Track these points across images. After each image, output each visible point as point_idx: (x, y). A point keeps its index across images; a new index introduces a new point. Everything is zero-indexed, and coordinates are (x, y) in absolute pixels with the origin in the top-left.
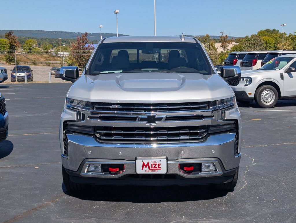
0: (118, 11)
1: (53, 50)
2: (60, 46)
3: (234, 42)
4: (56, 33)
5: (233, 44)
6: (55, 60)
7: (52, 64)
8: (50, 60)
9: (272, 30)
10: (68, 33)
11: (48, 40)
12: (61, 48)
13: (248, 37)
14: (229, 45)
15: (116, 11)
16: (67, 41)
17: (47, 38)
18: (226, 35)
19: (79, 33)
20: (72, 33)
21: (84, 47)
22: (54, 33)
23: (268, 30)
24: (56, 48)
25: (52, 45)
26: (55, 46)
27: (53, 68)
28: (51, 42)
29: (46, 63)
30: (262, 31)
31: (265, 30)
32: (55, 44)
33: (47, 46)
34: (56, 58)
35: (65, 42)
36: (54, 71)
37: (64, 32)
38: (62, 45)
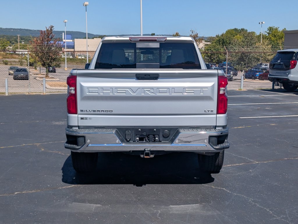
0: (88, 3)
1: (11, 48)
2: (19, 43)
3: (204, 41)
4: (14, 30)
5: (203, 43)
6: (13, 58)
7: (10, 62)
8: (8, 58)
9: (240, 29)
10: (27, 30)
11: (6, 37)
12: (20, 45)
13: (219, 35)
14: (199, 44)
15: (85, 2)
16: (25, 39)
17: (4, 36)
18: (196, 33)
19: (38, 30)
20: (31, 30)
21: (50, 43)
22: (12, 30)
23: (236, 30)
24: (14, 45)
25: (10, 42)
26: (13, 43)
27: (11, 68)
28: (9, 39)
29: (3, 61)
30: (230, 30)
31: (233, 29)
32: (13, 42)
33: (4, 43)
34: (14, 56)
35: (24, 39)
36: (13, 71)
37: (22, 29)
38: (21, 42)
